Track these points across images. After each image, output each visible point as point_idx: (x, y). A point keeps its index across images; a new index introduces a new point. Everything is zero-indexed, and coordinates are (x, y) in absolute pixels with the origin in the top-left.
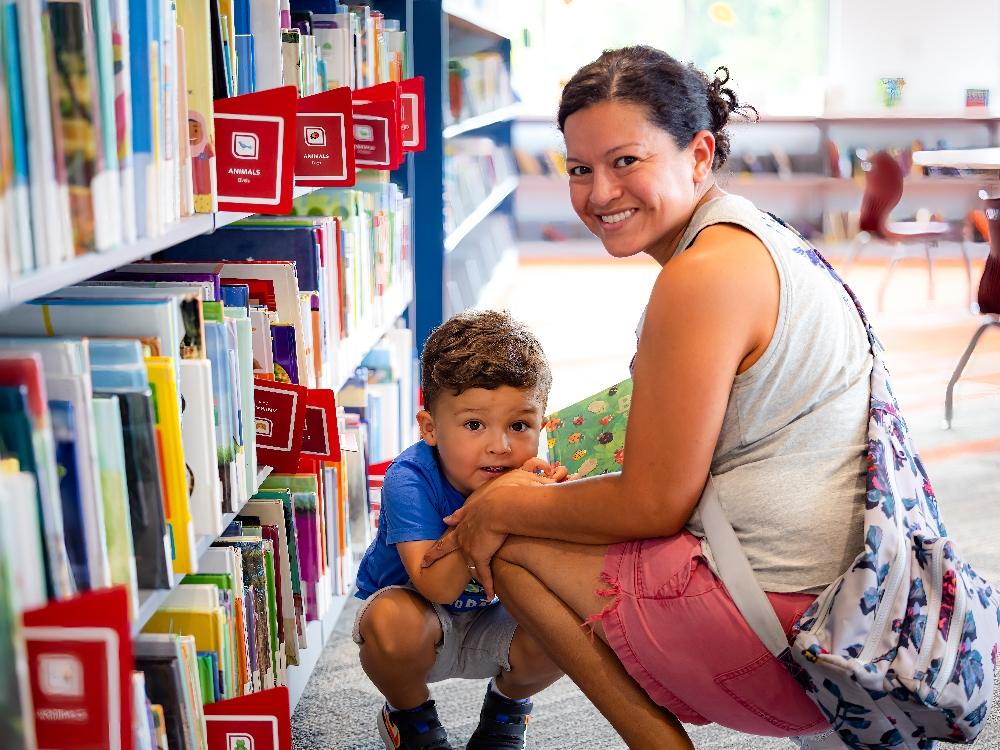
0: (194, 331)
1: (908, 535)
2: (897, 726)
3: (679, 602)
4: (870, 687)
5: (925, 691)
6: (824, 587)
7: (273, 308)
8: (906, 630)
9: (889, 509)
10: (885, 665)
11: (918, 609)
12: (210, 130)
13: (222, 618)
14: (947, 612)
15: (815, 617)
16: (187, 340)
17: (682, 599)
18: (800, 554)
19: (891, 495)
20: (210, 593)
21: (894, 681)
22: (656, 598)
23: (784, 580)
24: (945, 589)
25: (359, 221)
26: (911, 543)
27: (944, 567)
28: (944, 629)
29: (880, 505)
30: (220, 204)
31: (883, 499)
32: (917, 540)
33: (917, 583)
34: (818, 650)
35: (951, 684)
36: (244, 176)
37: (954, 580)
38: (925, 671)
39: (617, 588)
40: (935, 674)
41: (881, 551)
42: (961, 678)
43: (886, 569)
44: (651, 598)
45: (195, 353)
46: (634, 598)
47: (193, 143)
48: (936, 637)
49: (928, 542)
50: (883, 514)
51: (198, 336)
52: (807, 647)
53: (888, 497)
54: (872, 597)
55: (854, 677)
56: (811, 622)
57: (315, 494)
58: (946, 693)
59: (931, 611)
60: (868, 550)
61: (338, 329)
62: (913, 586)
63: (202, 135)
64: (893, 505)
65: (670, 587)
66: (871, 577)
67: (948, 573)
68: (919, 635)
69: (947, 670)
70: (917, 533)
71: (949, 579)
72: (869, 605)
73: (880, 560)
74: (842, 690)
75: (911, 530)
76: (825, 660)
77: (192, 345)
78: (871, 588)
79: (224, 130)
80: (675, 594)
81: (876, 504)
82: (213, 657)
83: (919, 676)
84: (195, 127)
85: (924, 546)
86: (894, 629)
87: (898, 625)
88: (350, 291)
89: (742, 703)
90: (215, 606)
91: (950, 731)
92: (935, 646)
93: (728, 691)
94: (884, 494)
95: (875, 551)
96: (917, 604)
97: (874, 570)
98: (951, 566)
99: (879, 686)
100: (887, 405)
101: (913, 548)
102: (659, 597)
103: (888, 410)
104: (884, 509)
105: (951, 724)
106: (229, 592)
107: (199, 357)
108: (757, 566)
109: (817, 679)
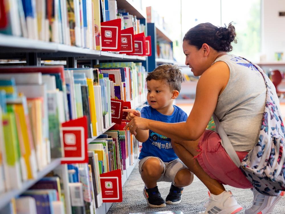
0: (96, 78)
1: (272, 137)
2: (268, 186)
3: (216, 153)
4: (259, 176)
5: (272, 177)
6: (250, 150)
7: (114, 82)
8: (269, 162)
9: (266, 130)
10: (263, 171)
11: (272, 156)
12: (100, 30)
13: (104, 153)
14: (280, 157)
15: (248, 158)
16: (95, 81)
17: (216, 152)
18: (245, 141)
19: (267, 126)
20: (101, 146)
21: (265, 175)
22: (210, 152)
23: (241, 148)
24: (280, 151)
25: (135, 71)
26: (272, 139)
27: (280, 145)
28: (279, 162)
29: (264, 129)
30: (102, 49)
31: (265, 128)
32: (274, 138)
33: (273, 150)
34: (246, 166)
35: (280, 176)
36: (108, 42)
37: (282, 149)
38: (273, 172)
39: (201, 149)
40: (275, 173)
41: (263, 141)
42: (282, 174)
43: (264, 146)
44: (209, 152)
45: (97, 84)
46: (205, 152)
47: (96, 32)
48: (276, 164)
49: (277, 139)
50: (264, 132)
51: (97, 80)
52: (243, 165)
53: (267, 127)
54: (260, 153)
55: (254, 173)
56: (247, 159)
57: (125, 136)
58: (278, 178)
59: (276, 157)
60: (259, 141)
61: (130, 97)
62: (272, 150)
63: (97, 30)
64: (267, 129)
65: (214, 149)
66: (260, 148)
67: (281, 147)
68: (272, 163)
69: (279, 172)
70: (274, 136)
71: (281, 148)
72: (259, 155)
73: (263, 144)
74: (252, 177)
75: (273, 136)
76: (247, 169)
77: (96, 82)
78: (260, 151)
79: (103, 30)
80: (215, 151)
81: (263, 129)
82: (102, 162)
83: (271, 174)
84: (96, 28)
85: (276, 140)
86: (266, 161)
87: (267, 160)
88: (132, 88)
89: (232, 179)
90: (102, 149)
91: (282, 188)
92: (276, 166)
93: (228, 176)
94: (265, 126)
95: (261, 141)
96: (272, 155)
97: (261, 146)
98: (282, 145)
99: (261, 176)
100: (270, 103)
101: (273, 140)
102: (211, 152)
103: (270, 104)
104: (265, 130)
105: (281, 186)
106: (105, 147)
107: (98, 85)
108: (234, 145)
109: (247, 174)
